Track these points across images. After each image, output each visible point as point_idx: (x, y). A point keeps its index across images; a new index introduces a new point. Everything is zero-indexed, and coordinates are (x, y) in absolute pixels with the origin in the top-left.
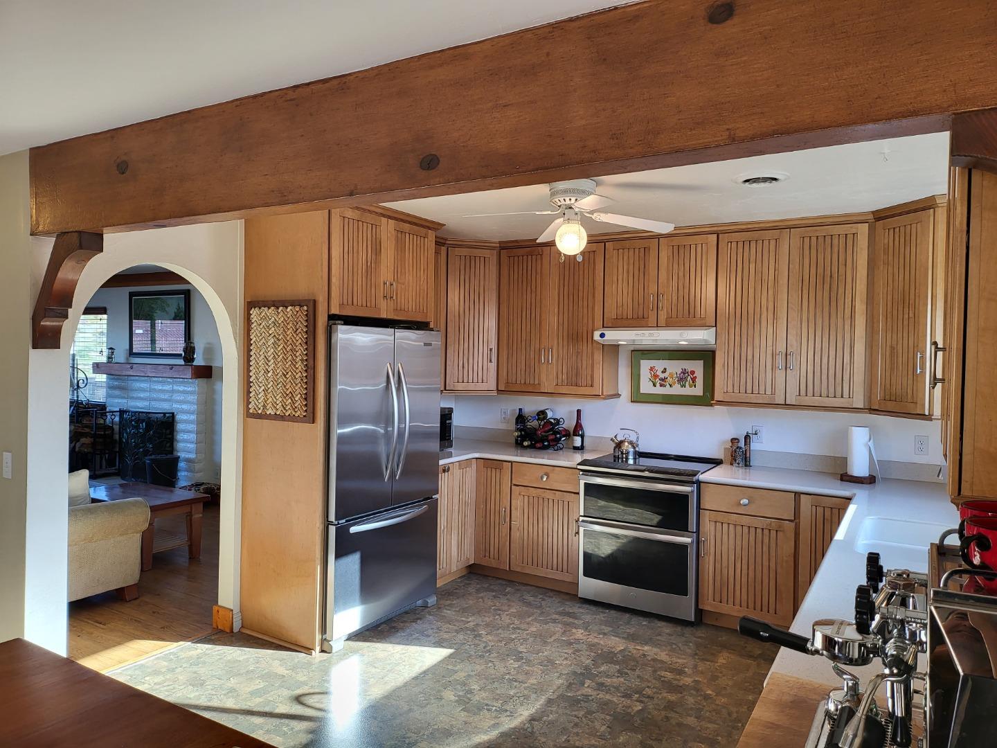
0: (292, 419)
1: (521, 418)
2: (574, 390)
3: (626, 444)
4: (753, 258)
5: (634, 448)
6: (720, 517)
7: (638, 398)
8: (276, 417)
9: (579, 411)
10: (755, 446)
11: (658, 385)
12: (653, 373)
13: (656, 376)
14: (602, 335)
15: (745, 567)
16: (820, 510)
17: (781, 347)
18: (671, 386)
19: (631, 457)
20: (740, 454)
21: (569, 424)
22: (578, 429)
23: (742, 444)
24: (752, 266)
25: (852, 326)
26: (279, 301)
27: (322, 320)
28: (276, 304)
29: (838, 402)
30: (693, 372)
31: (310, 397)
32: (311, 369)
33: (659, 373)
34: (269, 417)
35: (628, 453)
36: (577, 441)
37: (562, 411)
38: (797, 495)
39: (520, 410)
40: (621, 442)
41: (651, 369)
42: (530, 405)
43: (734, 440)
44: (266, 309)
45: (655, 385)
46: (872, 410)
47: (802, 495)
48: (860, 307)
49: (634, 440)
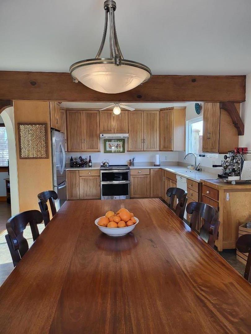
1: (72, 159)
2: (92, 150)
4: (136, 117)
5: (108, 164)
6: (134, 176)
7: (106, 152)
8: (33, 158)
9: (90, 156)
10: (135, 161)
14: (103, 135)
16: (154, 171)
17: (143, 138)
19: (108, 166)
20: (131, 163)
21: (88, 160)
22: (90, 161)
23: (132, 161)
24: (136, 119)
25: (156, 133)
27: (49, 130)
28: (31, 124)
29: (154, 149)
30: (120, 145)
32: (47, 143)
34: (31, 158)
36: (90, 164)
37: (85, 156)
39: (72, 157)
40: (105, 163)
41: (109, 144)
42: (76, 155)
43: (130, 160)
44: (27, 126)
45: (110, 148)
46: (160, 151)
47: (151, 169)
48: (158, 129)
49: (108, 162)
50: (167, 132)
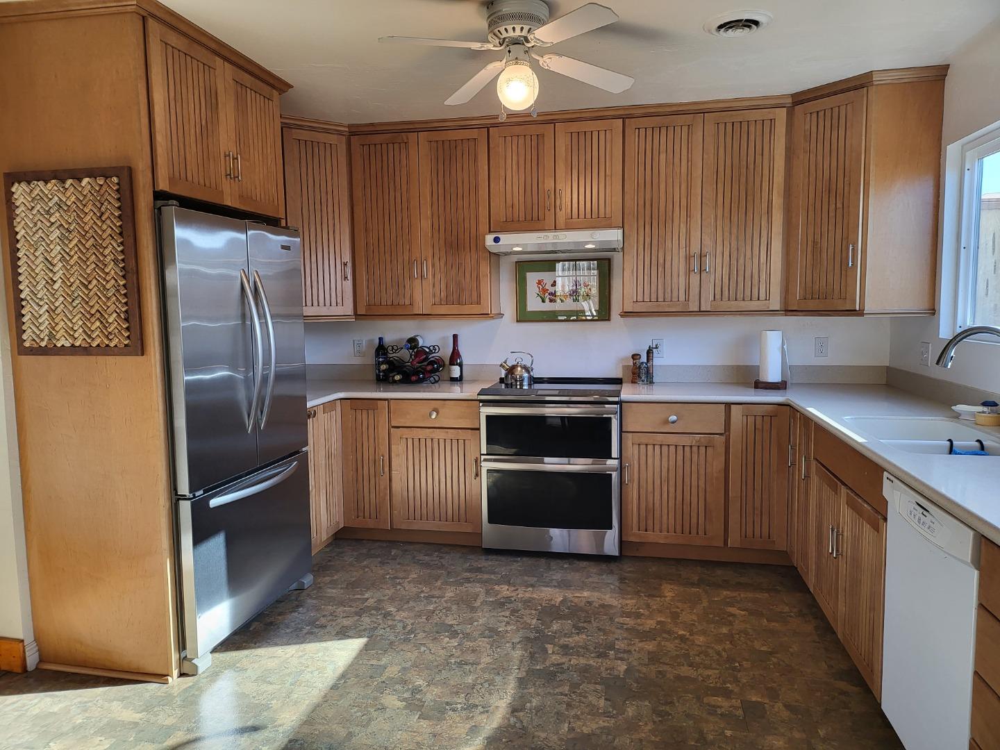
0: (104, 350)
1: (381, 349)
2: (454, 309)
3: (519, 369)
4: (663, 147)
5: (529, 372)
6: (644, 439)
7: (524, 316)
8: (74, 350)
9: (455, 337)
10: (657, 361)
11: (547, 300)
12: (541, 287)
13: (545, 291)
14: (497, 240)
15: (672, 490)
16: (751, 419)
17: (695, 249)
18: (562, 301)
19: (526, 383)
20: (640, 371)
21: (446, 352)
22: (455, 357)
23: (644, 359)
24: (663, 156)
25: (770, 222)
26: (65, 171)
27: (144, 201)
28: (60, 175)
29: (754, 305)
30: (586, 284)
31: (133, 317)
32: (131, 273)
33: (548, 287)
34: (62, 351)
35: (522, 381)
36: (456, 372)
37: (434, 336)
38: (728, 405)
39: (381, 339)
40: (513, 368)
41: (539, 282)
42: (395, 332)
43: (635, 357)
44: (41, 184)
45: (543, 301)
46: (788, 311)
47: (732, 406)
48: (778, 201)
49: (529, 365)
50: (832, 214)
